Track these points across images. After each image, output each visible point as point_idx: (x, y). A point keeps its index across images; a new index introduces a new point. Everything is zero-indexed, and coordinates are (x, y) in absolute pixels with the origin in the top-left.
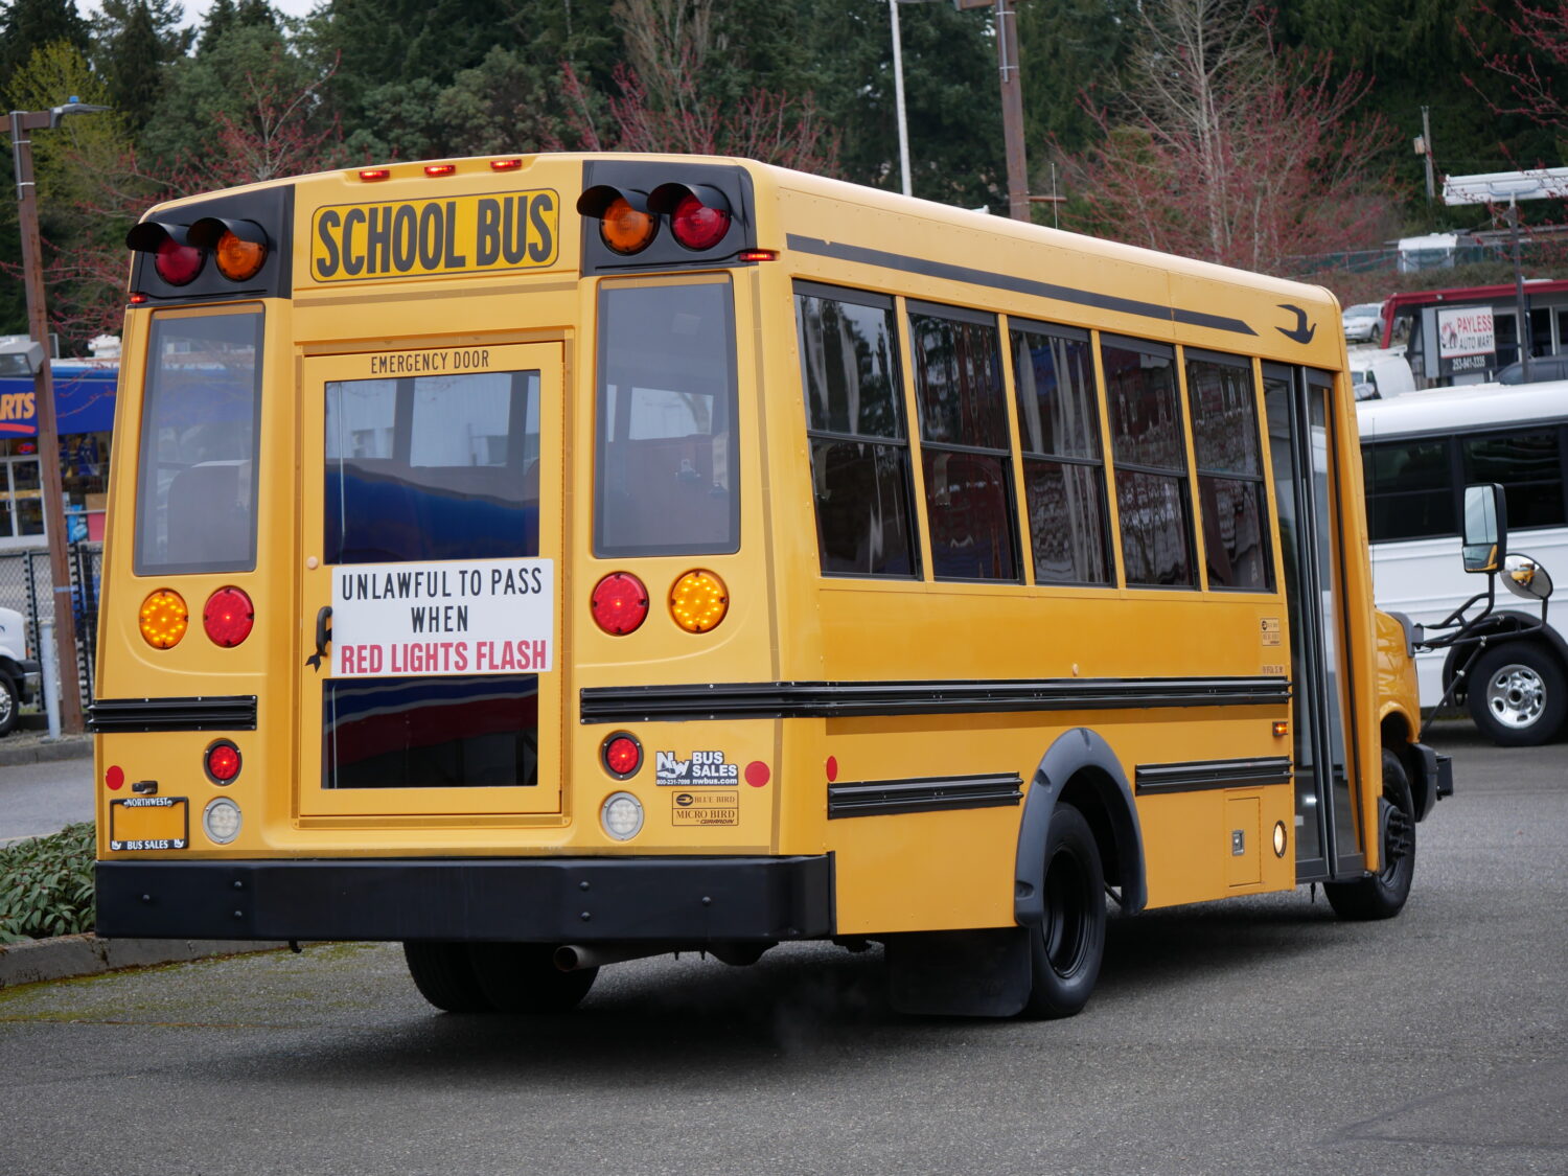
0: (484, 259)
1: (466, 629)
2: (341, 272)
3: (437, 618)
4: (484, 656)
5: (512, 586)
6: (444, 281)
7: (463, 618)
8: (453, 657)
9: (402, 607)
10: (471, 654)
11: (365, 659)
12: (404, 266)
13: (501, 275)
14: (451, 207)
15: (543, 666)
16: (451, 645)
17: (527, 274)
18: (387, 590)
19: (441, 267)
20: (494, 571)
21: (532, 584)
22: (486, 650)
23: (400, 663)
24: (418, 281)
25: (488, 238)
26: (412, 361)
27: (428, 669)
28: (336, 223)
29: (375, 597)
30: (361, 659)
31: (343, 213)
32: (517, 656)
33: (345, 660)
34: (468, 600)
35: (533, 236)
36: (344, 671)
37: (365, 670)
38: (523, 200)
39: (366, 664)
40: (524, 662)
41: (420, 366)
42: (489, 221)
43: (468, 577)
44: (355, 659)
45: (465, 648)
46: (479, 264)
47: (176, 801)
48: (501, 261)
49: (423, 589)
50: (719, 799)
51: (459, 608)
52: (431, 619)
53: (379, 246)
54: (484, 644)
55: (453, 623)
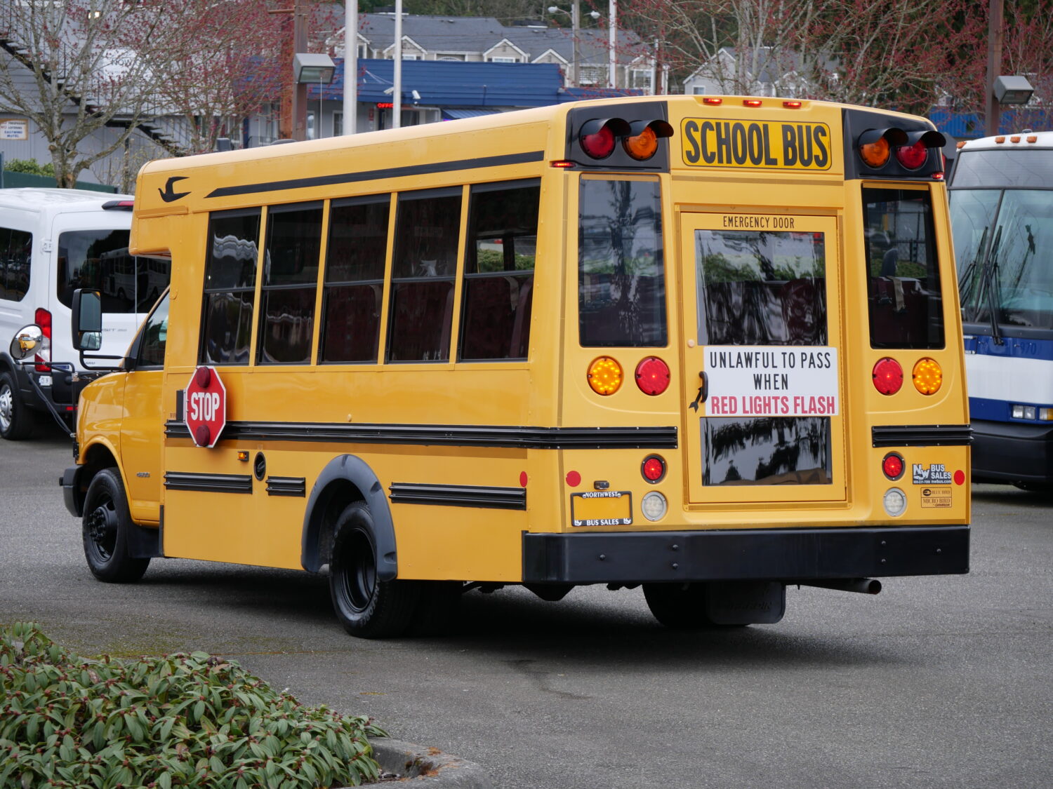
0: (789, 162)
1: (787, 388)
2: (701, 161)
3: (769, 381)
4: (798, 405)
5: (813, 363)
6: (763, 172)
7: (785, 382)
8: (780, 405)
9: (747, 373)
10: (791, 404)
11: (726, 405)
12: (741, 161)
13: (798, 172)
14: (766, 127)
15: (833, 412)
16: (778, 398)
17: (813, 173)
18: (738, 363)
19: (763, 164)
20: (802, 354)
21: (825, 362)
22: (799, 401)
23: (748, 408)
24: (748, 171)
25: (790, 149)
26: (748, 221)
27: (765, 412)
28: (696, 129)
29: (731, 366)
30: (724, 405)
31: (700, 124)
32: (818, 406)
33: (713, 405)
34: (788, 370)
35: (816, 151)
36: (713, 412)
37: (726, 412)
38: (808, 128)
39: (727, 408)
40: (822, 409)
41: (753, 224)
42: (789, 139)
43: (787, 356)
44: (720, 405)
45: (787, 400)
46: (785, 164)
47: (623, 493)
48: (798, 164)
49: (760, 363)
50: (944, 492)
51: (783, 375)
52: (766, 381)
53: (724, 147)
54: (798, 398)
55: (779, 384)
